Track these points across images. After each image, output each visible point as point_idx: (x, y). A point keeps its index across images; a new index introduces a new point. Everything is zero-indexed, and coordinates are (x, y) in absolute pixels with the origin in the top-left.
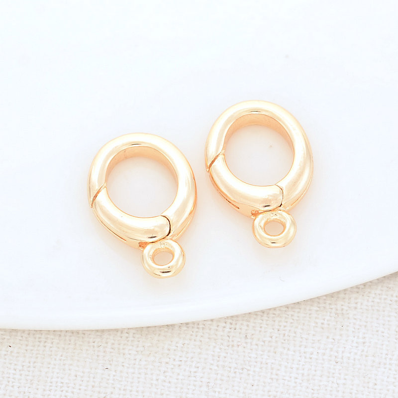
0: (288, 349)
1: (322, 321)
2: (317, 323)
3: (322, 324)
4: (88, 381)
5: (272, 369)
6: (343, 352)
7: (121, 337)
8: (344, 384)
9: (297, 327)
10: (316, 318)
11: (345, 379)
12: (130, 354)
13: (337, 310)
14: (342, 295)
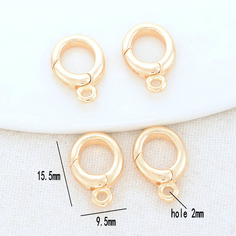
0: (204, 139)
1: (220, 125)
2: (217, 126)
3: (220, 126)
4: (105, 157)
5: (196, 149)
6: (231, 139)
7: (121, 136)
8: (232, 154)
9: (207, 128)
10: (217, 124)
11: (233, 151)
12: (125, 144)
13: (227, 119)
14: (230, 113)
